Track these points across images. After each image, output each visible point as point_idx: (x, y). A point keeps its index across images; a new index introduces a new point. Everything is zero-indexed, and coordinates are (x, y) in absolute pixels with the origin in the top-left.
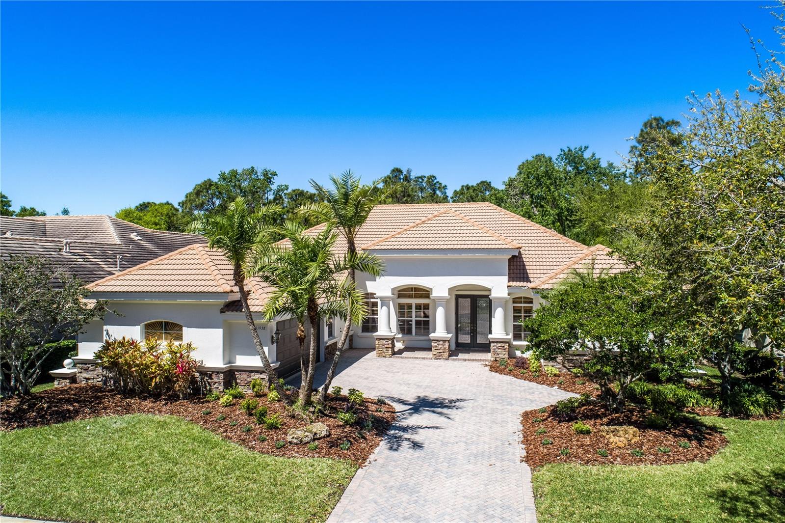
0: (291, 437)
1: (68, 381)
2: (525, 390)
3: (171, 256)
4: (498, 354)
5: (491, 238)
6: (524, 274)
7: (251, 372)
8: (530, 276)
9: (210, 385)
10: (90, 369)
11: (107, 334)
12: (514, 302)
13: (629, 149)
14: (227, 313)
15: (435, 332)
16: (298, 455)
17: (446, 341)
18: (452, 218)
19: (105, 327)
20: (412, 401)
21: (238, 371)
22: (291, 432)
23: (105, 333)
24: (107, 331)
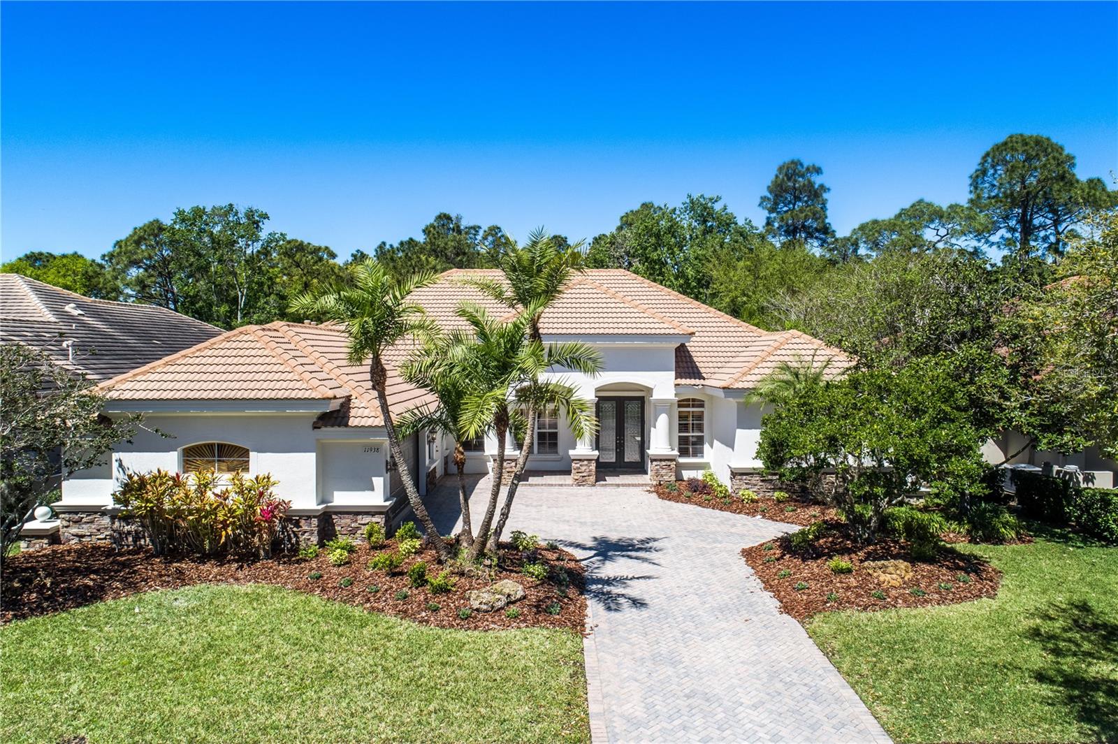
0: (478, 602)
1: (46, 541)
2: (722, 522)
3: (215, 343)
4: (662, 476)
5: (651, 320)
6: (692, 368)
7: (358, 513)
8: (702, 370)
9: (296, 536)
10: (84, 520)
11: (121, 465)
12: (680, 406)
13: (759, 201)
14: (323, 429)
15: (575, 448)
16: (496, 626)
17: (592, 460)
18: (591, 291)
19: (115, 456)
20: (590, 544)
21: (336, 513)
22: (473, 596)
23: (115, 465)
24: (121, 461)
